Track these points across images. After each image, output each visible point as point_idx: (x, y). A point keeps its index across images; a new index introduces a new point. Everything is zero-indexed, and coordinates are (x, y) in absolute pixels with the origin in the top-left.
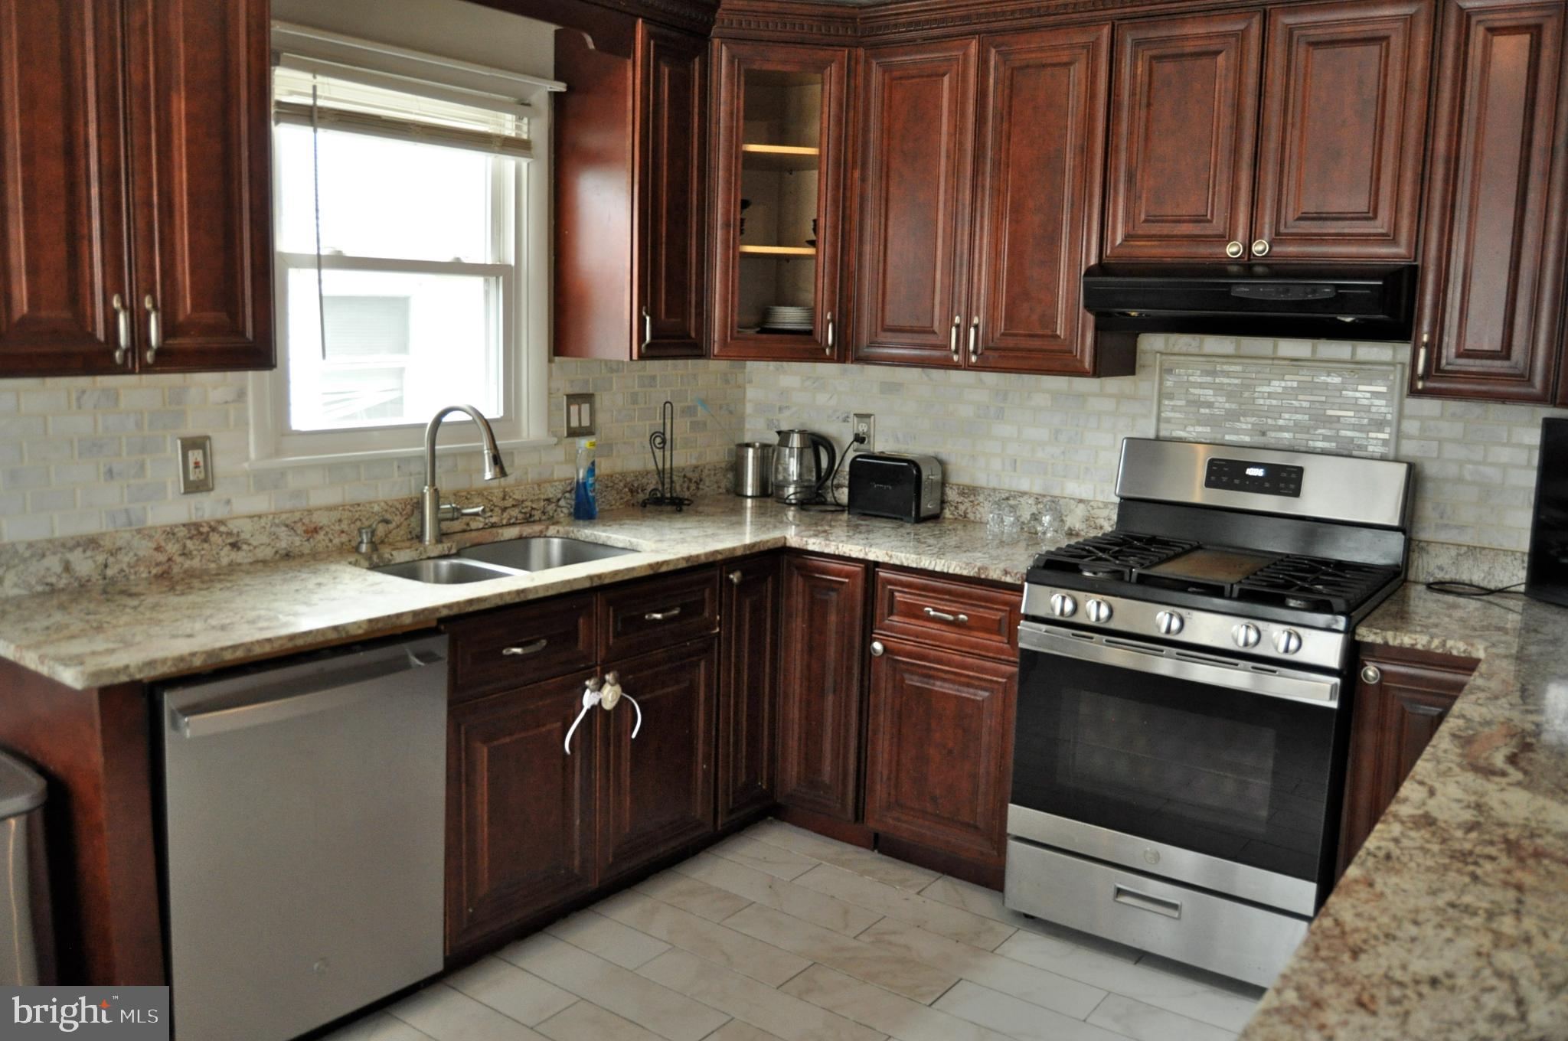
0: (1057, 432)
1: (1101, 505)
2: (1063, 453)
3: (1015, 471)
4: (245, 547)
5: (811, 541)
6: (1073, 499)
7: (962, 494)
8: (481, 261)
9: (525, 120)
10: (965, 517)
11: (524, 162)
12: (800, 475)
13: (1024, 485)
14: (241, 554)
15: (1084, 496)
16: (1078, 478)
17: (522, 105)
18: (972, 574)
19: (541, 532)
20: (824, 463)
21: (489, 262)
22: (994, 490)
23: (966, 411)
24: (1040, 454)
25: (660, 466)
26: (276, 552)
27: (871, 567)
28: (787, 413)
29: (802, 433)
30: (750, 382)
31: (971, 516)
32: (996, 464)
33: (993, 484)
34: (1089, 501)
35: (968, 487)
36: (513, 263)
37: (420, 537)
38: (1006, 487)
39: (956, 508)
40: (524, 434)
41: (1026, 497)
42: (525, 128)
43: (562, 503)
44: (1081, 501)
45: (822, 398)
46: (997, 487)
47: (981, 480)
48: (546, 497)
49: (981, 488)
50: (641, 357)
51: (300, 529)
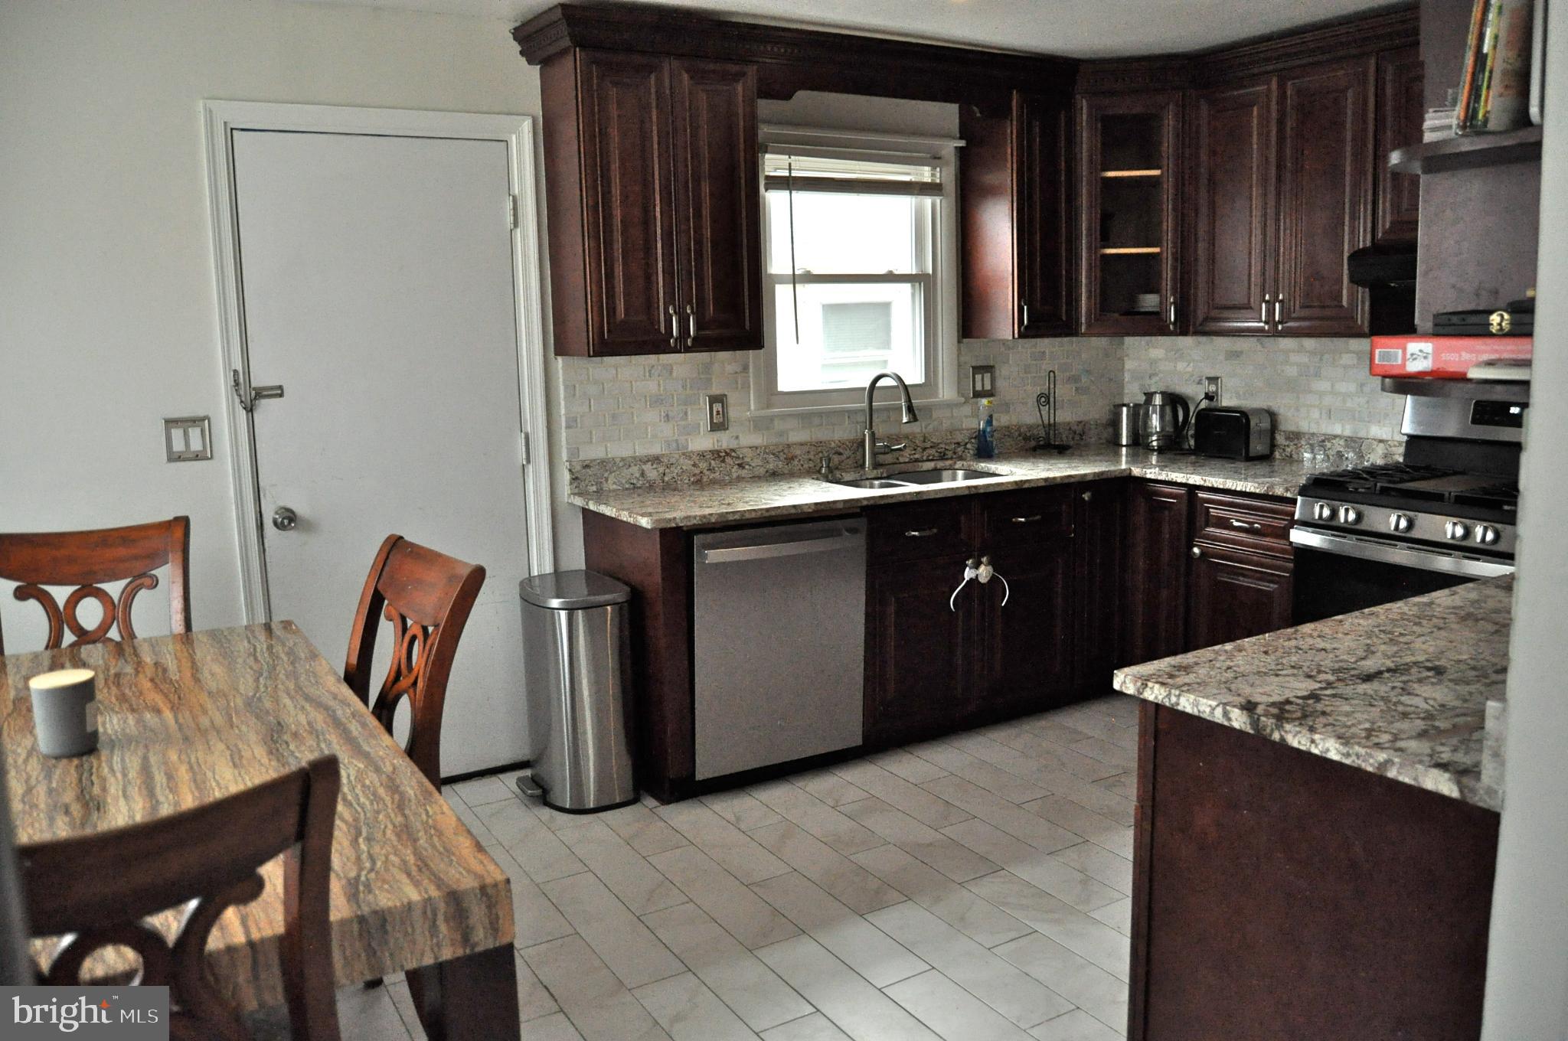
0: (1362, 385)
1: (1396, 443)
2: (1368, 402)
3: (1330, 418)
4: (747, 467)
5: (1148, 471)
6: (1375, 440)
7: (1288, 438)
8: (908, 272)
9: (938, 169)
10: (1291, 456)
11: (938, 200)
12: (1163, 428)
13: (1337, 429)
14: (745, 471)
15: (1384, 437)
16: (1379, 422)
17: (934, 160)
18: (1262, 492)
20: (1181, 418)
21: (914, 273)
22: (1313, 434)
23: (1291, 371)
24: (1349, 404)
25: (1046, 422)
26: (767, 472)
27: (1192, 489)
28: (1154, 379)
29: (1162, 393)
30: (1127, 355)
31: (1295, 456)
32: (1315, 414)
33: (1314, 429)
34: (1387, 441)
35: (1293, 433)
36: (931, 272)
37: (863, 466)
38: (1323, 432)
39: (1284, 450)
40: (941, 396)
41: (1337, 439)
42: (938, 175)
43: (969, 446)
44: (1381, 441)
45: (1181, 366)
46: (1315, 431)
47: (1304, 426)
48: (956, 441)
49: (1304, 434)
50: (1021, 336)
51: (782, 456)
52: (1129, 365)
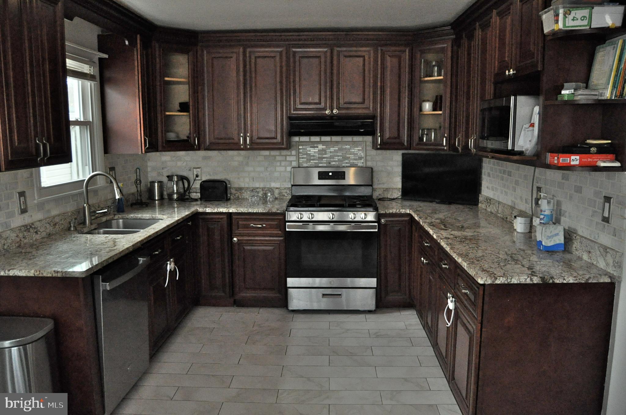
0: (267, 168)
1: (283, 189)
2: (269, 174)
3: (254, 181)
4: (39, 233)
5: (207, 209)
6: (275, 188)
7: (236, 190)
9: (92, 68)
10: (238, 197)
11: (93, 83)
12: (177, 190)
13: (257, 185)
14: (38, 235)
15: (277, 187)
16: (275, 181)
18: (266, 212)
19: (112, 218)
20: (186, 185)
21: (82, 120)
22: (247, 188)
23: (235, 164)
24: (261, 175)
25: (139, 191)
26: (47, 234)
27: (230, 215)
28: (165, 170)
29: (177, 176)
30: (149, 160)
31: (240, 197)
32: (247, 180)
33: (247, 186)
34: (280, 188)
35: (239, 188)
36: (91, 120)
37: (84, 223)
38: (251, 187)
39: (235, 195)
40: (99, 183)
41: (259, 189)
43: (112, 207)
44: (277, 188)
45: (179, 164)
46: (248, 187)
47: (242, 185)
48: (108, 206)
49: (243, 188)
50: (146, 152)
51: (52, 224)
52: (150, 164)
